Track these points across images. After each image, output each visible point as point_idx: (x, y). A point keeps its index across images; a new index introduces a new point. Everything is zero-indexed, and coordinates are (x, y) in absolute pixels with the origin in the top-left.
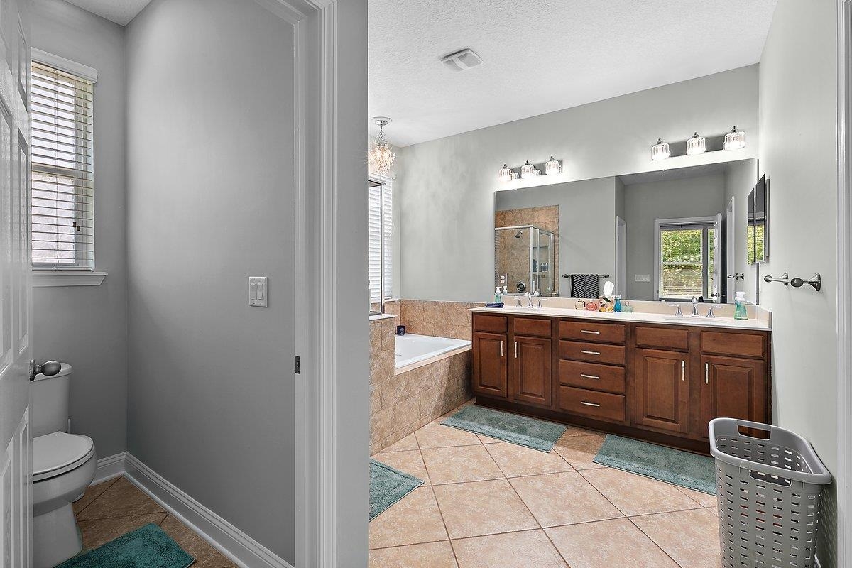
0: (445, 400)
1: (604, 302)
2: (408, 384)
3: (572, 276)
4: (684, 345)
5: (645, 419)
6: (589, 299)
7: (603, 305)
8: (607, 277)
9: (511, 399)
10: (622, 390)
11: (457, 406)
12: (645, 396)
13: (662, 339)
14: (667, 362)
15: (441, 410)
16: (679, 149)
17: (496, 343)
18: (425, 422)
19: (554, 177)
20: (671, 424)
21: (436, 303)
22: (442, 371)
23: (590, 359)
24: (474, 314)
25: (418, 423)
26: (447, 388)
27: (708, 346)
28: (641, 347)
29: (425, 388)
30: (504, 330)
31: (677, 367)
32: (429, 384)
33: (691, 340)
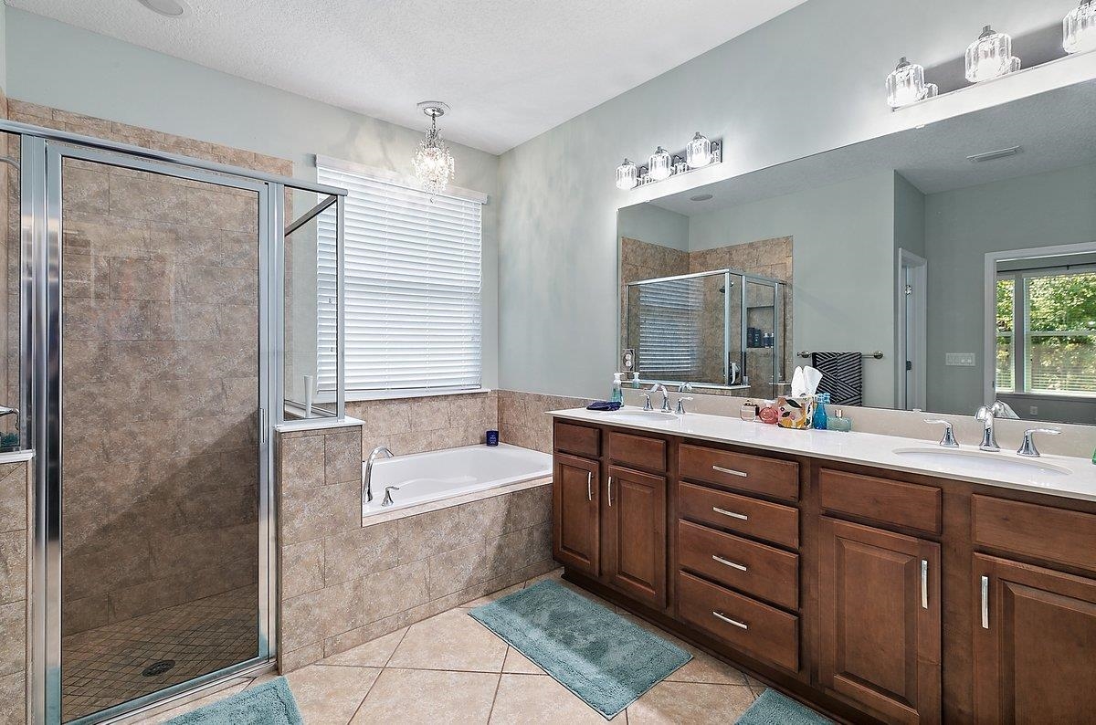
0: (494, 568)
1: (788, 407)
2: (396, 542)
3: (814, 355)
4: (927, 522)
5: (838, 677)
6: (766, 401)
7: (786, 414)
8: (878, 356)
9: (605, 581)
10: (793, 605)
11: (526, 577)
12: (840, 627)
13: (877, 502)
14: (887, 556)
15: (484, 586)
16: (949, 78)
17: (582, 474)
18: (441, 607)
19: (707, 171)
20: (898, 704)
21: (539, 398)
22: (490, 519)
23: (732, 526)
24: (558, 421)
25: (423, 610)
26: (500, 548)
27: (988, 533)
28: (831, 514)
29: (440, 549)
30: (594, 451)
31: (911, 574)
32: (453, 541)
33: (947, 512)
